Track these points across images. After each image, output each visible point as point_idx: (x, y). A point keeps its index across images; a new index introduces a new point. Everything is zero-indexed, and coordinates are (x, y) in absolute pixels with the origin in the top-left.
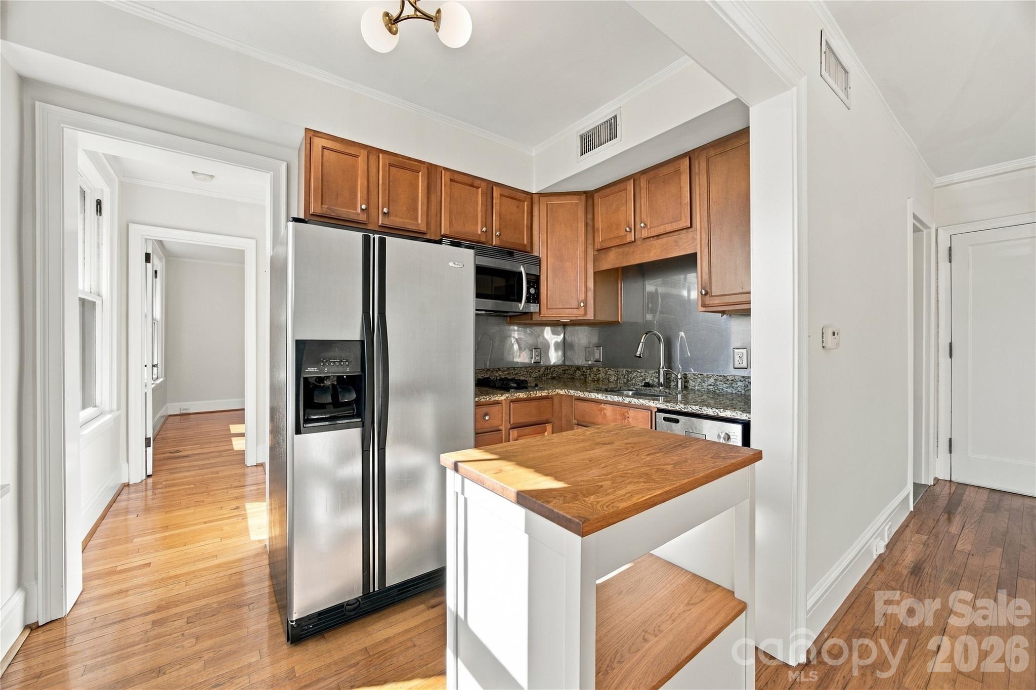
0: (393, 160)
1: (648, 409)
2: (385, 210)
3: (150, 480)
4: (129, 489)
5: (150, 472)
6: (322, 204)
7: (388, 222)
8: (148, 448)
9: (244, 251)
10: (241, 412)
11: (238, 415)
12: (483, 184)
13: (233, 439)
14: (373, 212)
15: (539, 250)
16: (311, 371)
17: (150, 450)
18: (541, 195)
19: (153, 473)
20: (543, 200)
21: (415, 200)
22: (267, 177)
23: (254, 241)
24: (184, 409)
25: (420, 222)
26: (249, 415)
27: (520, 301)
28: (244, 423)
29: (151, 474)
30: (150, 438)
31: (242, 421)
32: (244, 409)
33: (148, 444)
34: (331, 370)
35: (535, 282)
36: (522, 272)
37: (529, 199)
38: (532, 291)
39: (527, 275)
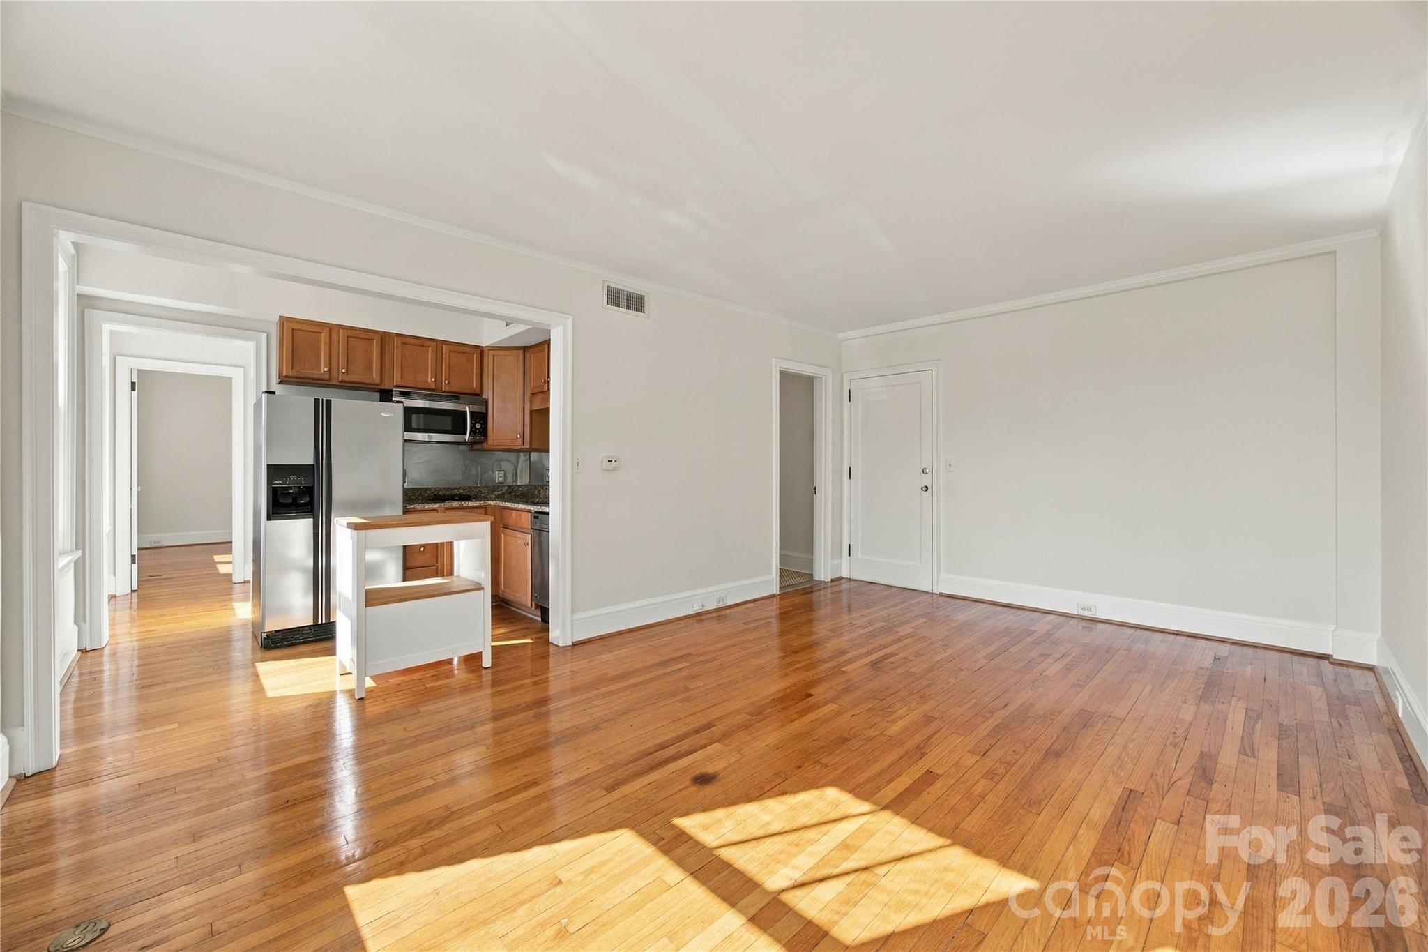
0: (350, 333)
1: (529, 511)
2: (344, 371)
3: (135, 594)
4: (116, 601)
5: (135, 588)
6: (292, 369)
7: (347, 378)
8: (133, 565)
9: (231, 378)
10: (228, 545)
11: (226, 546)
12: (433, 344)
13: (218, 566)
14: (334, 373)
15: (488, 394)
16: (278, 483)
17: (135, 566)
18: (491, 348)
19: (138, 588)
20: (491, 353)
21: (371, 362)
22: (251, 345)
23: (242, 369)
24: (155, 543)
25: (374, 377)
26: (238, 546)
27: (466, 434)
28: (231, 554)
29: (136, 589)
30: (135, 556)
31: (230, 552)
32: (231, 542)
33: (133, 562)
34: (292, 483)
35: (481, 418)
36: (466, 411)
37: (478, 351)
38: (478, 426)
39: (472, 413)
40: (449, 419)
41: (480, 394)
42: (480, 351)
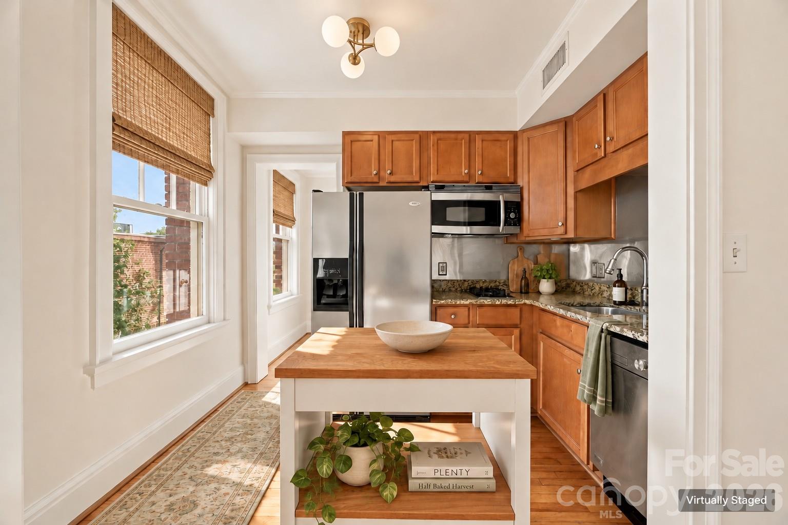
0: (394, 137)
2: (389, 172)
6: (351, 176)
7: (392, 179)
12: (466, 136)
14: (382, 175)
15: (523, 182)
18: (525, 131)
21: (411, 160)
25: (413, 174)
27: (500, 226)
35: (515, 208)
36: (500, 201)
37: (511, 136)
38: (512, 215)
39: (506, 203)
40: (482, 210)
41: (515, 182)
42: (515, 135)
